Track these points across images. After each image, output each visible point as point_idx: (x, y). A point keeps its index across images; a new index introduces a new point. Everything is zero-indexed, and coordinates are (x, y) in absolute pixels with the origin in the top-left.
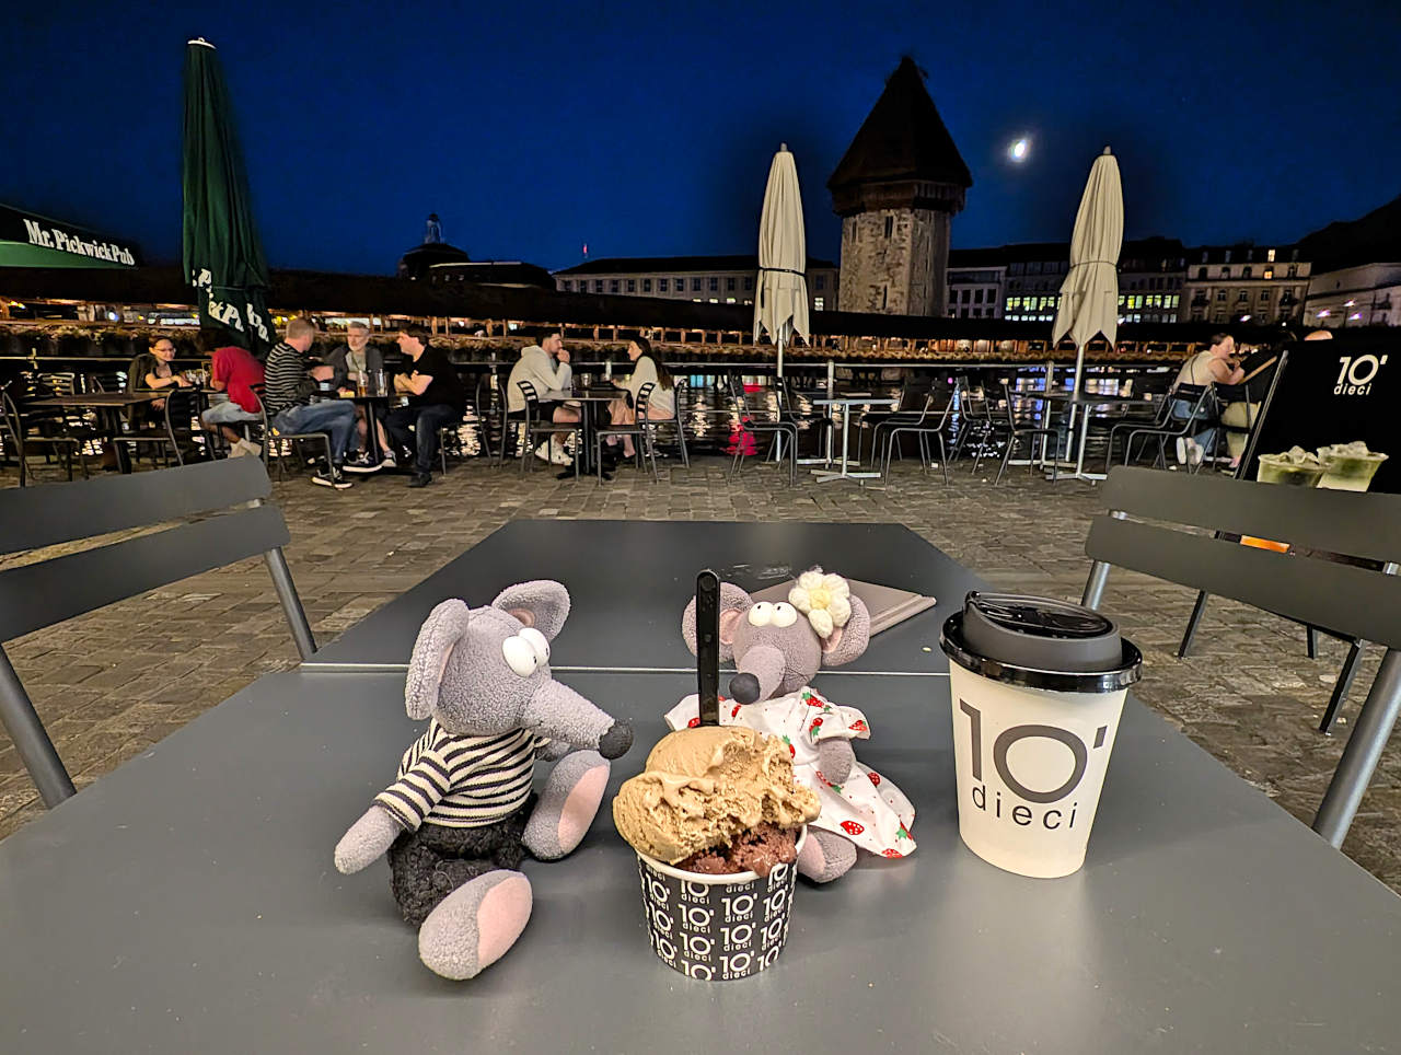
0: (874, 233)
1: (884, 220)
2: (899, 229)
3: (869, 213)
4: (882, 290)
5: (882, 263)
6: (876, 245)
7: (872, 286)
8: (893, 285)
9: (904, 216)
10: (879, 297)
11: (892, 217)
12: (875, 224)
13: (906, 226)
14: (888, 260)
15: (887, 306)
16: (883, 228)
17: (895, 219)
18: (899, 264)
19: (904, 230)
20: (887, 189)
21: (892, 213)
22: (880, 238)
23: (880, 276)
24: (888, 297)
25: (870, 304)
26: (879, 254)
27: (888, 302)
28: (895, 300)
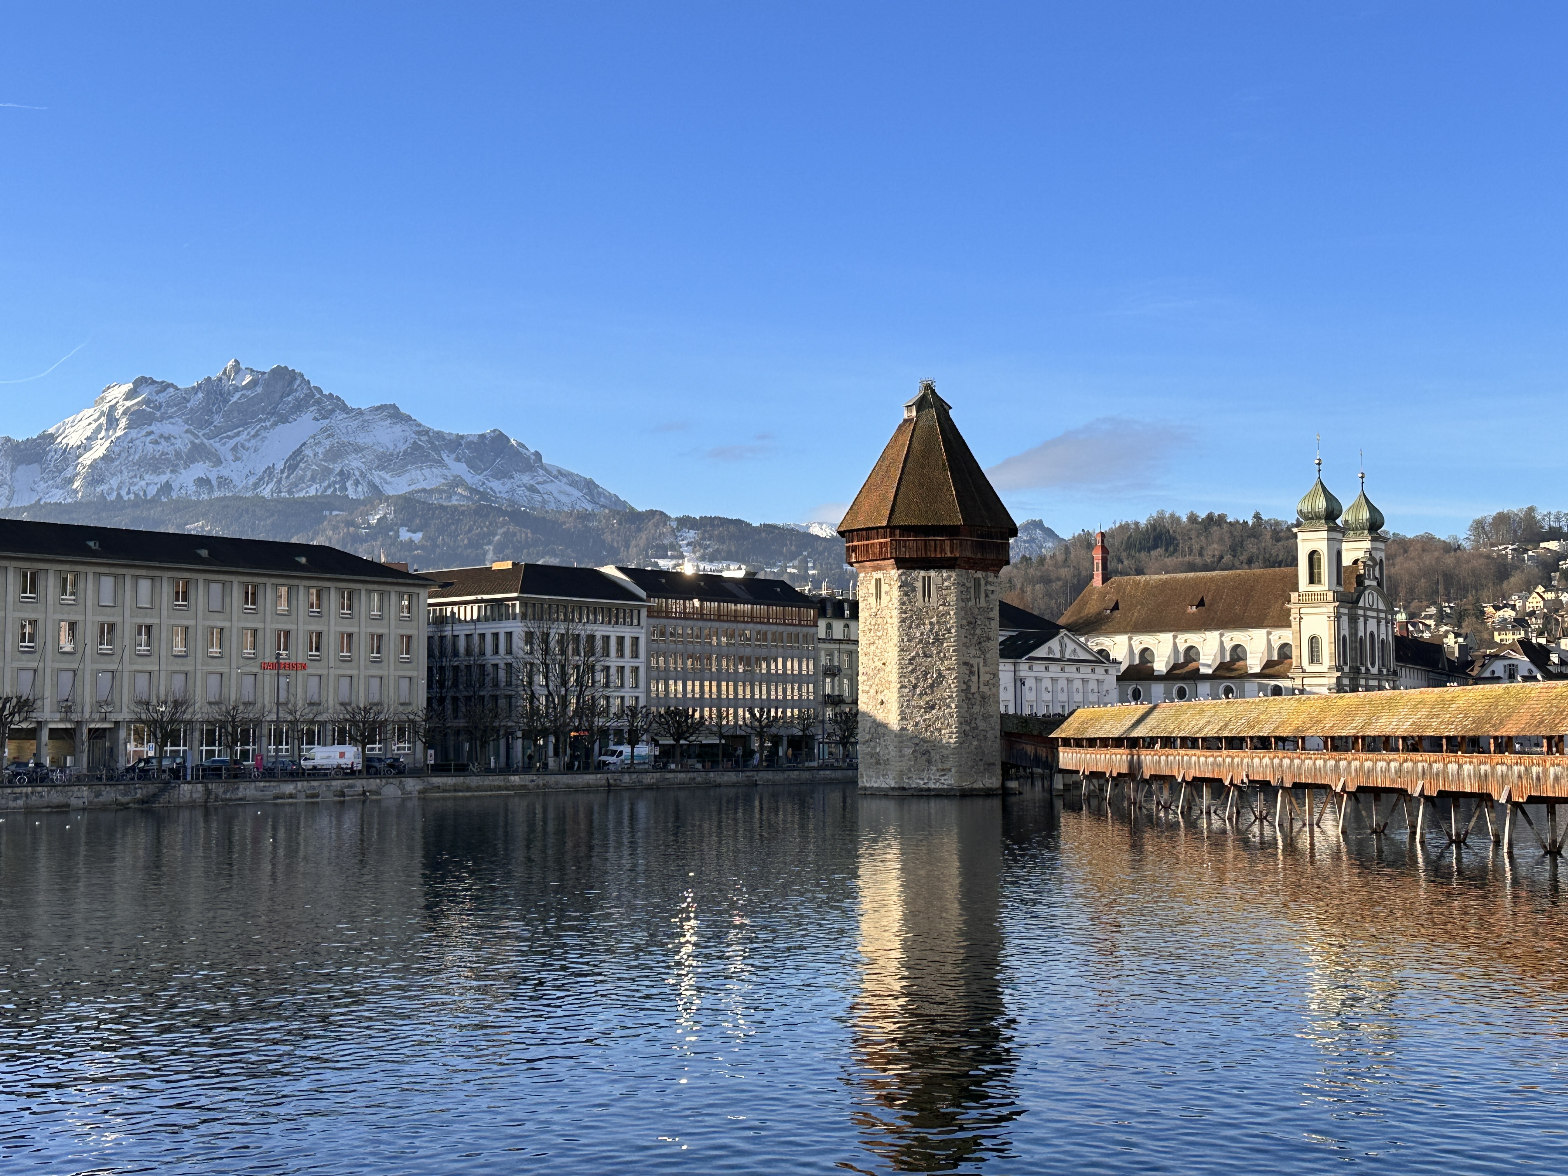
0: (963, 596)
1: (975, 582)
2: (987, 596)
3: (957, 571)
4: (976, 669)
5: (974, 635)
6: (966, 614)
7: (965, 664)
8: (985, 665)
9: (990, 579)
10: (972, 678)
11: (979, 579)
13: (993, 592)
14: (978, 632)
15: (981, 689)
16: (972, 591)
17: (983, 582)
18: (989, 639)
19: (992, 597)
21: (979, 574)
22: (970, 604)
23: (973, 651)
24: (981, 679)
25: (965, 687)
26: (969, 623)
27: (981, 686)
28: (987, 684)
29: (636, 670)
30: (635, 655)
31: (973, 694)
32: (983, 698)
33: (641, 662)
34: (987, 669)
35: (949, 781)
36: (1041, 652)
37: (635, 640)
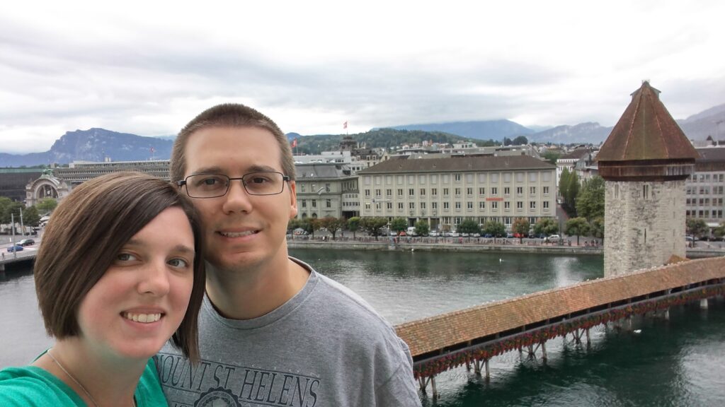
0: (634, 195)
1: (642, 188)
2: (653, 194)
3: (629, 182)
4: (643, 232)
5: (642, 215)
6: (636, 204)
7: (634, 229)
8: (651, 229)
9: (656, 186)
10: (640, 237)
11: (647, 186)
12: (635, 189)
13: (659, 192)
14: (646, 213)
15: (647, 243)
16: (642, 193)
17: (650, 187)
18: (654, 216)
20: (642, 170)
21: (647, 183)
22: (639, 199)
23: (640, 223)
24: (647, 237)
25: (634, 241)
26: (639, 209)
27: (647, 240)
28: (653, 240)
31: (640, 245)
32: (649, 247)
34: (653, 232)
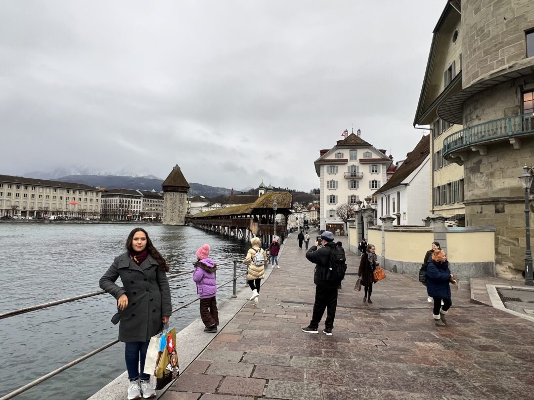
26: (180, 200)
29: (140, 206)
30: (140, 204)
33: (141, 205)
35: (175, 224)
36: (213, 206)
37: (140, 202)
